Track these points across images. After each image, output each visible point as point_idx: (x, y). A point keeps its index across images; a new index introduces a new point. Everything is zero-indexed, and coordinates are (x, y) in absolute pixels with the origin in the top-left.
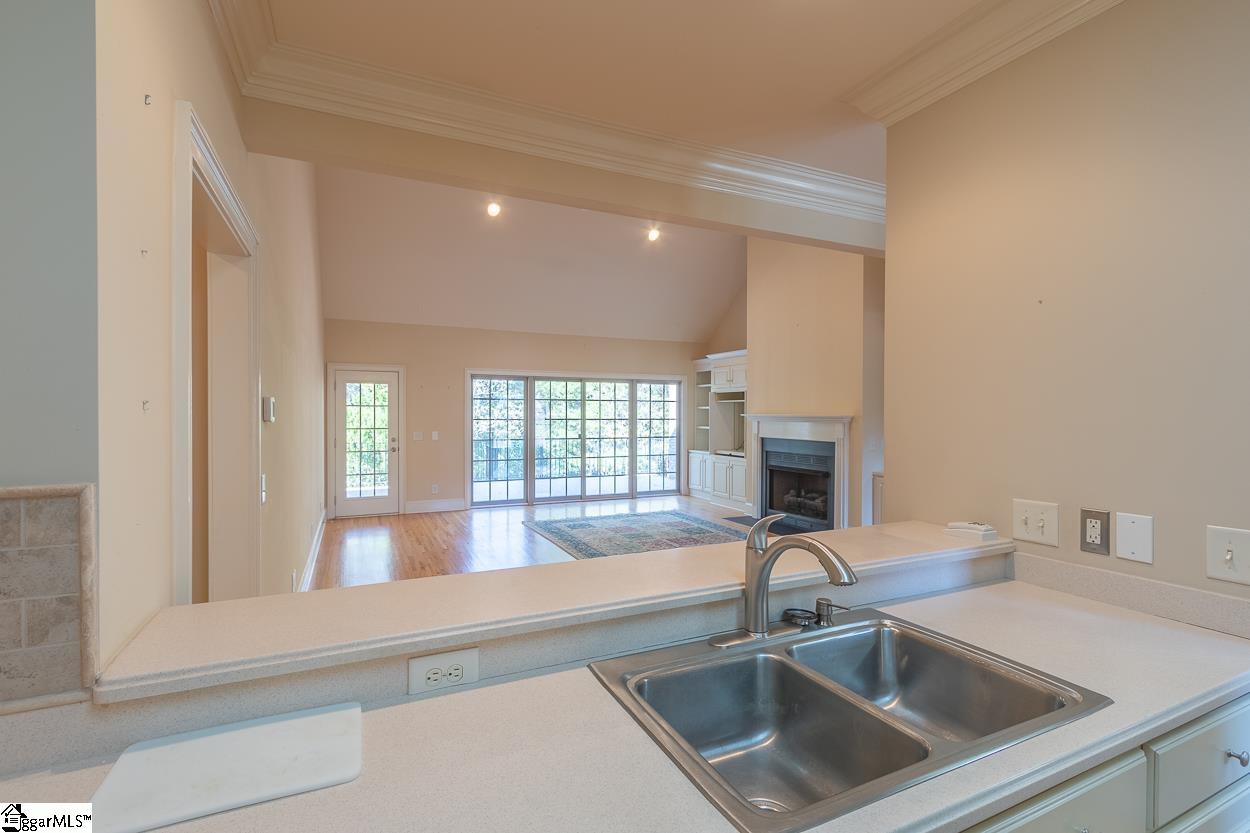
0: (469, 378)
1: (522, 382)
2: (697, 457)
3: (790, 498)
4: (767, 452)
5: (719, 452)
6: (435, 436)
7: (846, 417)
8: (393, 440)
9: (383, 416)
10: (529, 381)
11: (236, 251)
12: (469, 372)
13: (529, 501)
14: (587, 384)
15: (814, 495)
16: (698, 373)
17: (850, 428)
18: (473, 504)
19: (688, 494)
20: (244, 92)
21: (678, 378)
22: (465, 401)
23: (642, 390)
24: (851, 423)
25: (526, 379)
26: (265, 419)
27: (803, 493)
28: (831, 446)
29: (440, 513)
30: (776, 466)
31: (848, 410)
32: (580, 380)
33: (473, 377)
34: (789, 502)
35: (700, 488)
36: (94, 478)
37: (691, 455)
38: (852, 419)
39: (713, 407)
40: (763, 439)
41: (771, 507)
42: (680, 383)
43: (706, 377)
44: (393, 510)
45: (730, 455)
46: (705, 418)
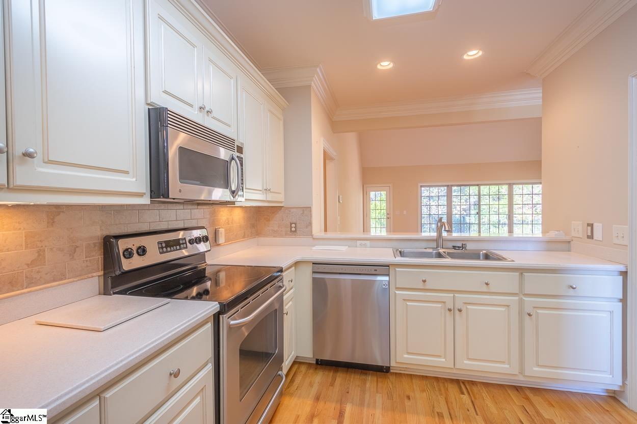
0: (419, 187)
1: (446, 188)
6: (405, 212)
8: (388, 214)
9: (384, 205)
11: (332, 159)
12: (419, 185)
14: (482, 187)
20: (333, 120)
22: (418, 197)
23: (517, 189)
25: (448, 186)
26: (339, 202)
33: (421, 186)
36: (312, 205)
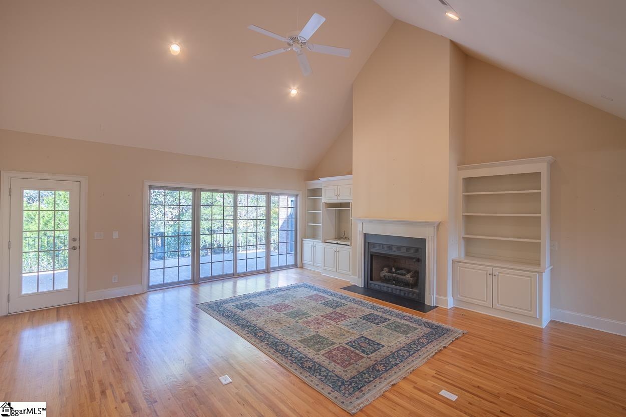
0: (146, 188)
1: (191, 193)
2: (308, 243)
3: (385, 273)
4: (368, 243)
5: (327, 241)
6: (115, 235)
7: (434, 223)
8: (74, 240)
10: (196, 192)
12: (147, 184)
13: (196, 281)
14: (238, 195)
15: (403, 272)
16: (308, 190)
17: (437, 230)
18: (149, 287)
19: (302, 267)
21: (296, 192)
22: (143, 206)
24: (438, 226)
25: (194, 190)
27: (394, 270)
28: (423, 241)
29: (119, 300)
30: (376, 253)
31: (436, 219)
32: (234, 192)
33: (151, 187)
34: (384, 276)
35: (311, 263)
37: (303, 242)
38: (440, 223)
39: (321, 212)
40: (365, 234)
41: (371, 279)
42: (297, 196)
43: (316, 192)
44: (73, 300)
45: (337, 243)
46: (314, 218)
